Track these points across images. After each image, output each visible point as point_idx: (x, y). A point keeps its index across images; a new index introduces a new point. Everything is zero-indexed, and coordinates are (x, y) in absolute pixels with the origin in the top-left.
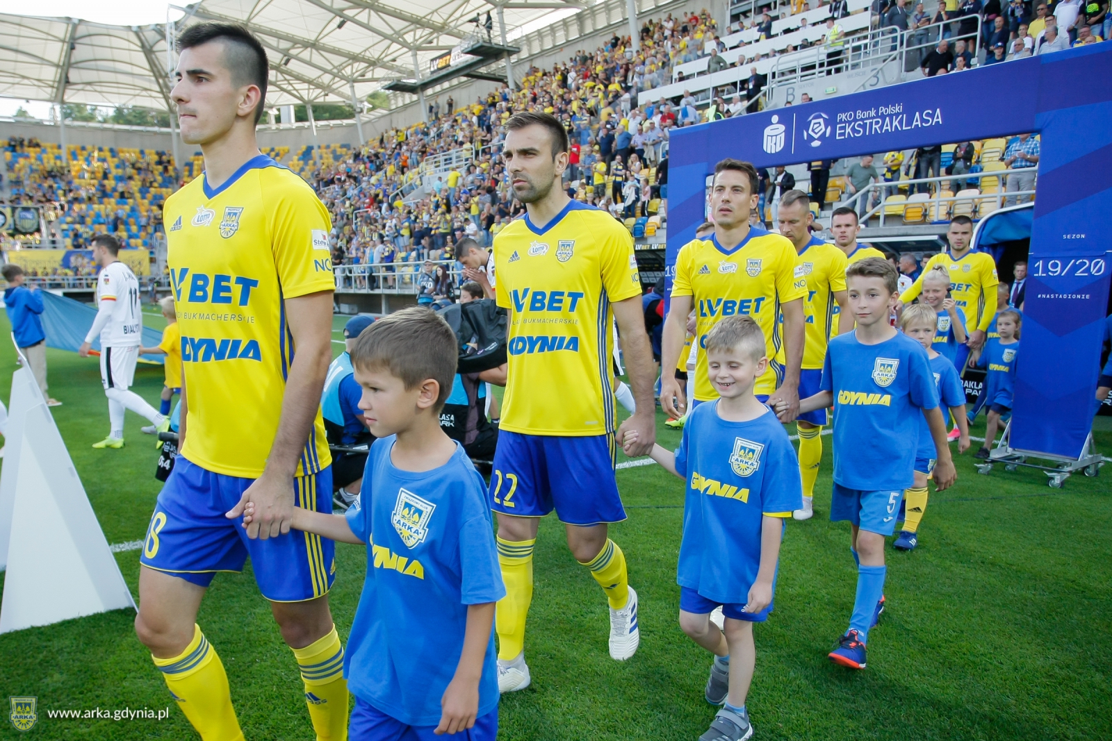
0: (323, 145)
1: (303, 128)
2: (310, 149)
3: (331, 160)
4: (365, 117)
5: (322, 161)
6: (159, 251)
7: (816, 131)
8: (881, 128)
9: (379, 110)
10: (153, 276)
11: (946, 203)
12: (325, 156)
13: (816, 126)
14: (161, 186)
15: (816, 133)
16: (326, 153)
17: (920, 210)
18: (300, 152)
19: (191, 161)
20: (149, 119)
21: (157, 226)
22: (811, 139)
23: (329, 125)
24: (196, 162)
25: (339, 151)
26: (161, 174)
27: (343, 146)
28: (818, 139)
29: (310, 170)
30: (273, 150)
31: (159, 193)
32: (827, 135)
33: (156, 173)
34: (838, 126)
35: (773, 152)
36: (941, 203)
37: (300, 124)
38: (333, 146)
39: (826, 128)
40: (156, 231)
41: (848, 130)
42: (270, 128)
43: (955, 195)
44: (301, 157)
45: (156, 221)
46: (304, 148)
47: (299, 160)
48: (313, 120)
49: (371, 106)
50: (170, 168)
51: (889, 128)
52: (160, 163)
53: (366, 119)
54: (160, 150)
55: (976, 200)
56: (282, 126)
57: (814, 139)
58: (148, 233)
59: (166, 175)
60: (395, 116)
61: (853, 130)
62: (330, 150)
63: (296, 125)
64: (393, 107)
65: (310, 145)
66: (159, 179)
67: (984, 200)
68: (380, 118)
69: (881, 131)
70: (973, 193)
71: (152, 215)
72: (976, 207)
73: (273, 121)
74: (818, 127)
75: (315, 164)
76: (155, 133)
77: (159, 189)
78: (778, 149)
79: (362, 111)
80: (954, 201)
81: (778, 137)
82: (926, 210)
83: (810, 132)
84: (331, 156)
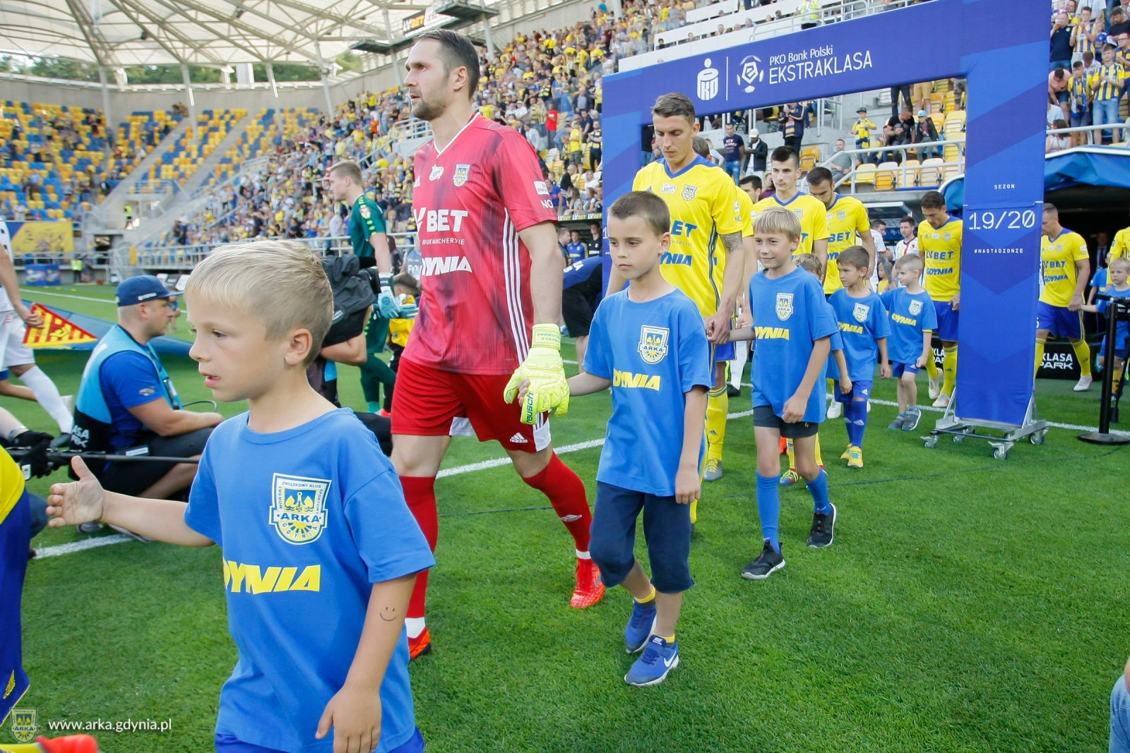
0: (287, 108)
1: (263, 89)
2: (270, 113)
3: (296, 126)
4: (333, 79)
5: (285, 126)
6: (86, 224)
7: (750, 75)
8: (813, 71)
9: (349, 72)
10: (78, 253)
11: (912, 171)
12: (288, 120)
13: (749, 70)
14: (88, 149)
15: (749, 78)
16: (290, 118)
17: (889, 178)
18: (260, 115)
19: (128, 122)
20: (79, 73)
21: (84, 194)
22: (745, 84)
23: (293, 87)
24: (134, 123)
25: (305, 115)
26: (89, 135)
27: (309, 111)
28: (752, 84)
29: (271, 136)
30: (227, 112)
31: (86, 157)
32: (761, 80)
33: (82, 133)
34: (771, 70)
35: (707, 99)
36: (908, 172)
37: (259, 85)
38: (298, 110)
39: (759, 72)
40: (81, 200)
41: (781, 74)
42: (224, 88)
43: (921, 164)
44: (261, 120)
45: (82, 189)
46: (264, 111)
47: (259, 123)
48: (273, 81)
49: (341, 68)
50: (100, 128)
51: (821, 71)
52: (86, 122)
53: (336, 82)
54: (89, 107)
55: (940, 168)
56: (238, 86)
57: (747, 85)
58: (71, 203)
59: (96, 136)
60: (367, 79)
61: (786, 73)
62: (294, 115)
63: (254, 85)
64: (366, 69)
65: (272, 108)
66: (87, 140)
67: (948, 169)
68: (351, 81)
69: (813, 75)
70: (938, 161)
71: (77, 181)
72: (940, 176)
73: (228, 79)
74: (751, 71)
75: (277, 128)
76: (82, 88)
77: (86, 152)
78: (713, 96)
79: (328, 72)
80: (921, 169)
81: (712, 82)
82: (895, 179)
83: (743, 76)
84: (296, 120)
